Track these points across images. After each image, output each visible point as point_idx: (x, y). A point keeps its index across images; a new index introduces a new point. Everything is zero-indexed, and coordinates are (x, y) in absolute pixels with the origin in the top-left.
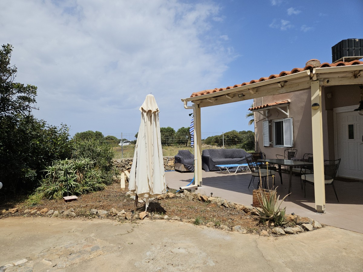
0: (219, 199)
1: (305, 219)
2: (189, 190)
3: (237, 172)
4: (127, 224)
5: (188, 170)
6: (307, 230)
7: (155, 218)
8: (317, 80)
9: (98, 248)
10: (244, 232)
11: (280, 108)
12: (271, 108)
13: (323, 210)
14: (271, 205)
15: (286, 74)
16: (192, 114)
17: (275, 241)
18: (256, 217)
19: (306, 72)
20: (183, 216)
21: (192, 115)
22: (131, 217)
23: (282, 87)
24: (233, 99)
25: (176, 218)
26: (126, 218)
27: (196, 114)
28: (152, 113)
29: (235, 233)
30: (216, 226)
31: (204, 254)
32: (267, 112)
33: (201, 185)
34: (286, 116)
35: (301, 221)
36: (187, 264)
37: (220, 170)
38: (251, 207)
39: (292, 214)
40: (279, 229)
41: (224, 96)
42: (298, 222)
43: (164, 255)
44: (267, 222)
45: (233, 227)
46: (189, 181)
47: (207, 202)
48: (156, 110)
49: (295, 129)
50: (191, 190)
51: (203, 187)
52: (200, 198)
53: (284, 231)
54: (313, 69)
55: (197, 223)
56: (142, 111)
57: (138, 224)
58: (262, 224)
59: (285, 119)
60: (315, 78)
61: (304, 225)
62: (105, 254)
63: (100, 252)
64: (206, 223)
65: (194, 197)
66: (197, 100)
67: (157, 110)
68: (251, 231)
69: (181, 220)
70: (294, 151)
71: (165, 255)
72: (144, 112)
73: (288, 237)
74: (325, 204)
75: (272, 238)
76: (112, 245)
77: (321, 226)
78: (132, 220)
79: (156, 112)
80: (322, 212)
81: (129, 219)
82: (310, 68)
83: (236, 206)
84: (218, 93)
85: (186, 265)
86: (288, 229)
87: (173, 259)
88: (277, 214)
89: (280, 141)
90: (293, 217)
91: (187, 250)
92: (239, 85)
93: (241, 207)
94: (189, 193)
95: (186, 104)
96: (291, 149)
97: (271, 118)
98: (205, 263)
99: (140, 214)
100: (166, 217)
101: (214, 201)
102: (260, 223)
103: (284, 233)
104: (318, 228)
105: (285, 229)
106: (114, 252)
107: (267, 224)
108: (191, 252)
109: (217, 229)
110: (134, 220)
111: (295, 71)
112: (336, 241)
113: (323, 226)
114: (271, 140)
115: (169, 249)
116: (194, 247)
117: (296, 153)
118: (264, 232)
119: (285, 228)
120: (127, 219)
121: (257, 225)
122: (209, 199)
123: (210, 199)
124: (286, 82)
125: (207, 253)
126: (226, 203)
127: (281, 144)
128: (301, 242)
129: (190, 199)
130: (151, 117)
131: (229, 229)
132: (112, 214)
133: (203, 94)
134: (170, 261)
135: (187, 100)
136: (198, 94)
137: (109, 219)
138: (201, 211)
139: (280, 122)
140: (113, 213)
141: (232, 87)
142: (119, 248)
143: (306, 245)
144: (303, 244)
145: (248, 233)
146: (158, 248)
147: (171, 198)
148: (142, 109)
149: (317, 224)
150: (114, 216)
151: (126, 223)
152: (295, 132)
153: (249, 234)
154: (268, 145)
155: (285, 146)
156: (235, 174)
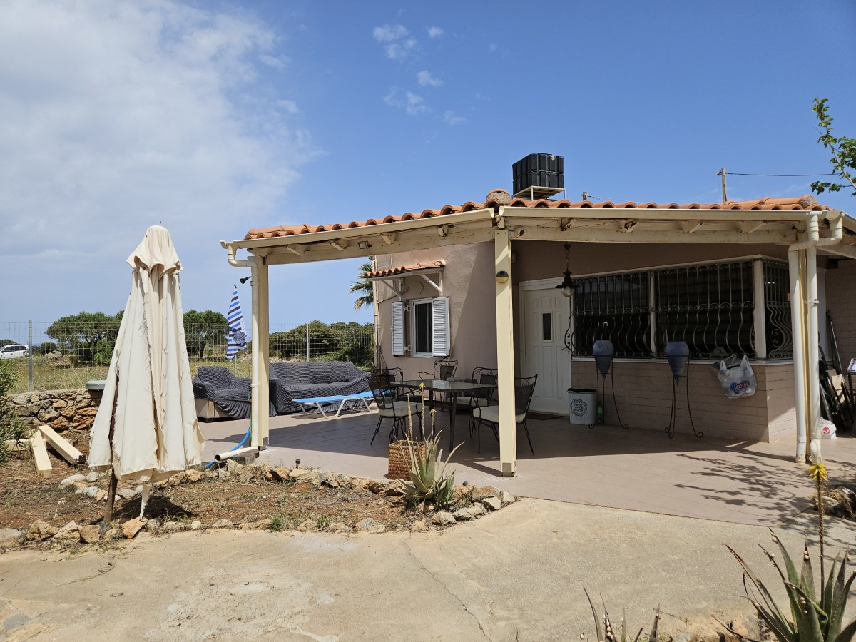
0: (316, 471)
1: (486, 489)
2: (241, 460)
3: (340, 414)
4: (91, 555)
5: (223, 416)
6: (492, 509)
7: (167, 532)
8: (505, 228)
9: (23, 620)
10: (379, 531)
11: (427, 275)
12: (411, 274)
13: (513, 471)
14: (428, 470)
15: (454, 212)
16: (247, 279)
17: (439, 537)
18: (396, 498)
19: (488, 211)
20: (237, 517)
21: (248, 282)
22: (99, 535)
23: (445, 235)
24: (346, 252)
25: (223, 524)
26: (83, 541)
27: (259, 280)
28: (164, 271)
29: (363, 534)
30: (320, 527)
31: (306, 585)
32: (400, 284)
33: (267, 447)
34: (437, 294)
35: (480, 496)
36: (274, 611)
37: (301, 411)
38: (386, 481)
39: (464, 484)
40: (444, 515)
41: (328, 243)
42: (475, 496)
43: (213, 604)
44: (422, 505)
45: (357, 524)
46: (234, 439)
47: (288, 481)
48: (175, 266)
49: (453, 320)
50: (244, 459)
51: (271, 451)
52: (270, 475)
53: (454, 516)
54: (499, 208)
55: (275, 527)
56: (135, 266)
57: (124, 551)
58: (411, 511)
59: (436, 299)
60: (501, 225)
61: (487, 500)
62: (52, 628)
63: (33, 626)
64: (296, 525)
65: (254, 473)
66: (263, 247)
67: (177, 264)
68: (392, 527)
69: (236, 527)
70: (452, 364)
71: (216, 604)
72: (141, 269)
73: (462, 527)
74: (516, 460)
75: (433, 533)
76: (64, 606)
77: (514, 500)
78: (102, 544)
79: (174, 269)
80: (511, 475)
81: (94, 543)
82: (494, 205)
83: (354, 482)
84: (314, 236)
85: (272, 614)
86: (462, 512)
87: (238, 608)
88: (440, 485)
89: (424, 343)
90: (465, 490)
91: (266, 584)
92: (362, 223)
93: (365, 483)
94: (240, 466)
95: (234, 255)
96: (445, 360)
97: (408, 296)
98: (312, 602)
99: (123, 525)
100: (196, 524)
101: (304, 477)
102: (407, 508)
103: (453, 520)
104: (509, 503)
105: (456, 513)
106: (78, 620)
107: (422, 509)
108: (277, 586)
109: (323, 532)
110: (108, 542)
111: (469, 207)
112: (541, 521)
113: (516, 499)
114: (407, 343)
115: (224, 589)
116: (281, 575)
117: (455, 368)
118: (419, 524)
119: (452, 511)
120: (88, 543)
121: (402, 513)
122: (291, 475)
123: (295, 473)
124: (451, 226)
125: (312, 583)
126: (333, 479)
127: (426, 351)
128: (484, 531)
129: (242, 480)
130: (161, 280)
131: (347, 528)
132: (38, 535)
133: (278, 235)
134: (232, 612)
135: (236, 246)
136: (265, 235)
137: (28, 551)
138: (278, 502)
139: (425, 305)
140: (40, 533)
141: (345, 225)
142: (89, 609)
143: (494, 536)
144: (489, 534)
145: (387, 531)
146: (194, 593)
147: (195, 482)
148: (137, 260)
149: (506, 498)
150: (44, 540)
151: (85, 553)
152: (452, 325)
153: (390, 533)
154: (401, 353)
155: (434, 353)
156: (336, 417)
